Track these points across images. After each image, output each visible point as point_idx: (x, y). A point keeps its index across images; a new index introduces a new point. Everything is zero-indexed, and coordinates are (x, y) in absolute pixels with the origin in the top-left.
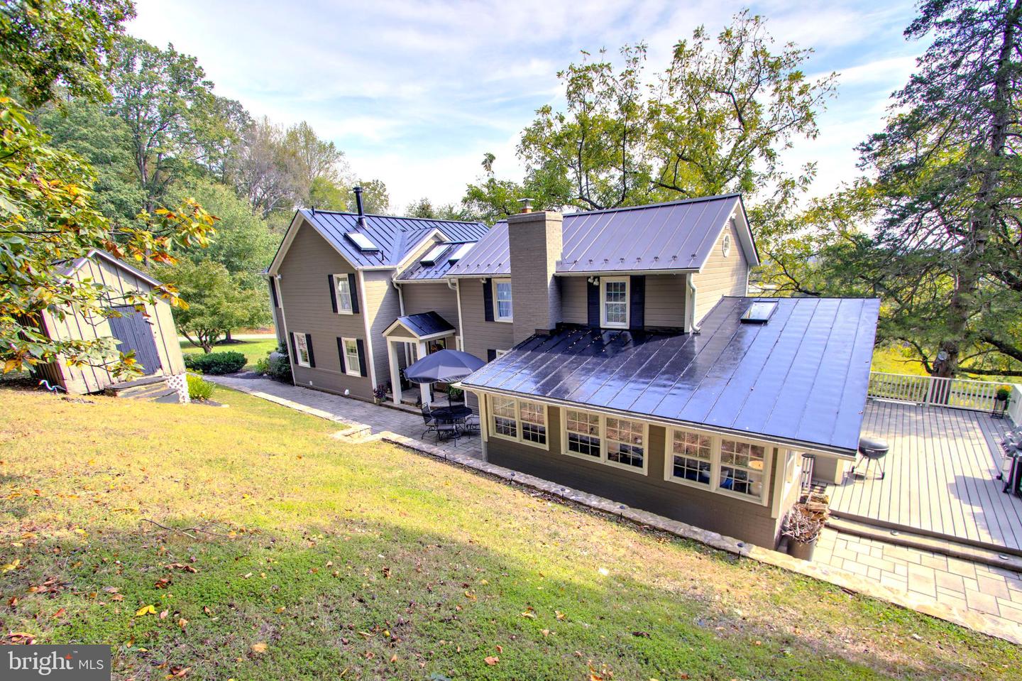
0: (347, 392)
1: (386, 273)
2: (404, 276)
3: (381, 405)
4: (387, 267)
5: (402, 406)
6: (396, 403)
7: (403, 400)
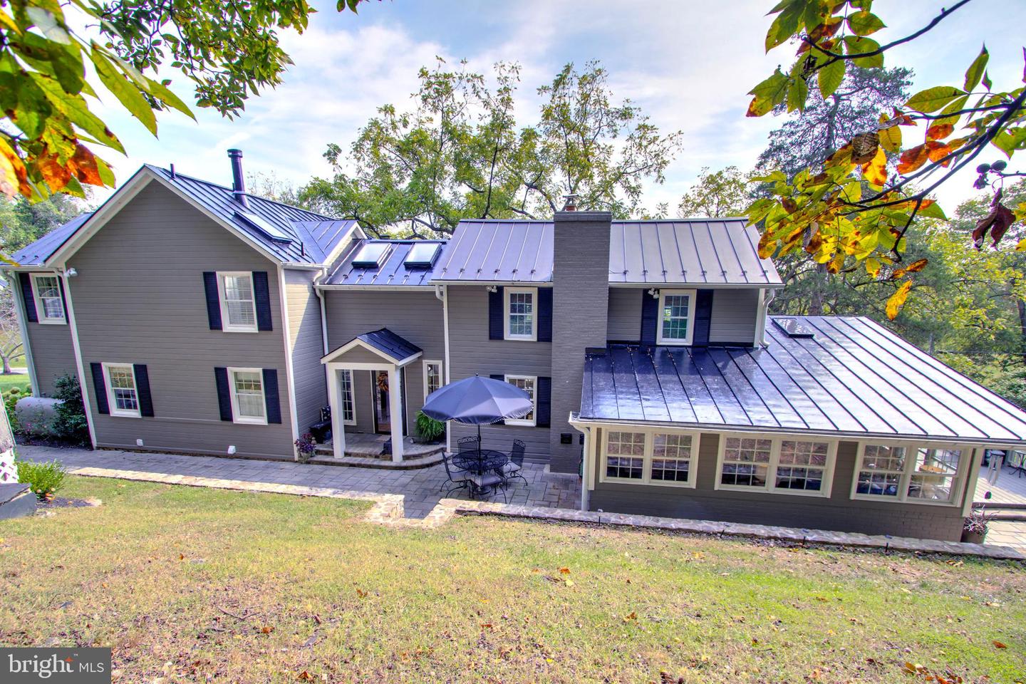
0: (232, 450)
1: (305, 272)
2: (331, 279)
3: (308, 463)
4: (303, 264)
5: (347, 460)
6: (339, 454)
7: (350, 451)
